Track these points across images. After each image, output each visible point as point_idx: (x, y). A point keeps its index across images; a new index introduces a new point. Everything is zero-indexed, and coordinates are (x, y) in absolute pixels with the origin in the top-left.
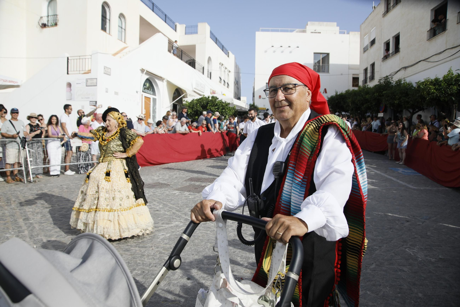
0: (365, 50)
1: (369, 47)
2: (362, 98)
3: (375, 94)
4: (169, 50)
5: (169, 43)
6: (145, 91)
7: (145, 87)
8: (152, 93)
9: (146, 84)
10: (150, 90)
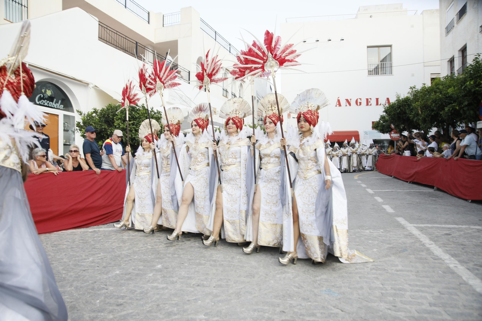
0: (449, 29)
1: (455, 22)
2: (440, 96)
3: (468, 83)
4: (100, 37)
5: (102, 26)
6: (42, 103)
7: (42, 96)
8: (63, 107)
9: (45, 91)
10: (57, 102)
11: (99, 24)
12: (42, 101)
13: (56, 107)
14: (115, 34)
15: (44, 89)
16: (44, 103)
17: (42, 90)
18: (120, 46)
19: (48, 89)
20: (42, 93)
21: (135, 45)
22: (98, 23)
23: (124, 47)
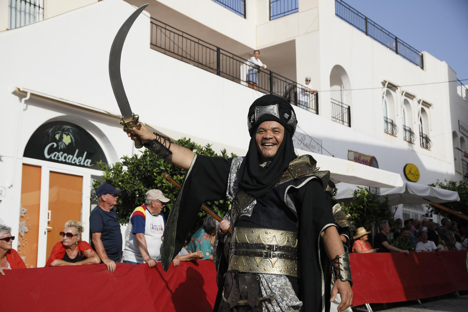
4: (154, 43)
5: (156, 25)
6: (54, 156)
7: (55, 145)
8: (91, 164)
9: (61, 138)
10: (80, 155)
11: (151, 22)
12: (56, 154)
13: (78, 164)
14: (180, 38)
15: (58, 133)
16: (58, 158)
17: (55, 135)
18: (188, 57)
19: (65, 134)
20: (55, 140)
21: (216, 53)
22: (149, 20)
23: (196, 58)
